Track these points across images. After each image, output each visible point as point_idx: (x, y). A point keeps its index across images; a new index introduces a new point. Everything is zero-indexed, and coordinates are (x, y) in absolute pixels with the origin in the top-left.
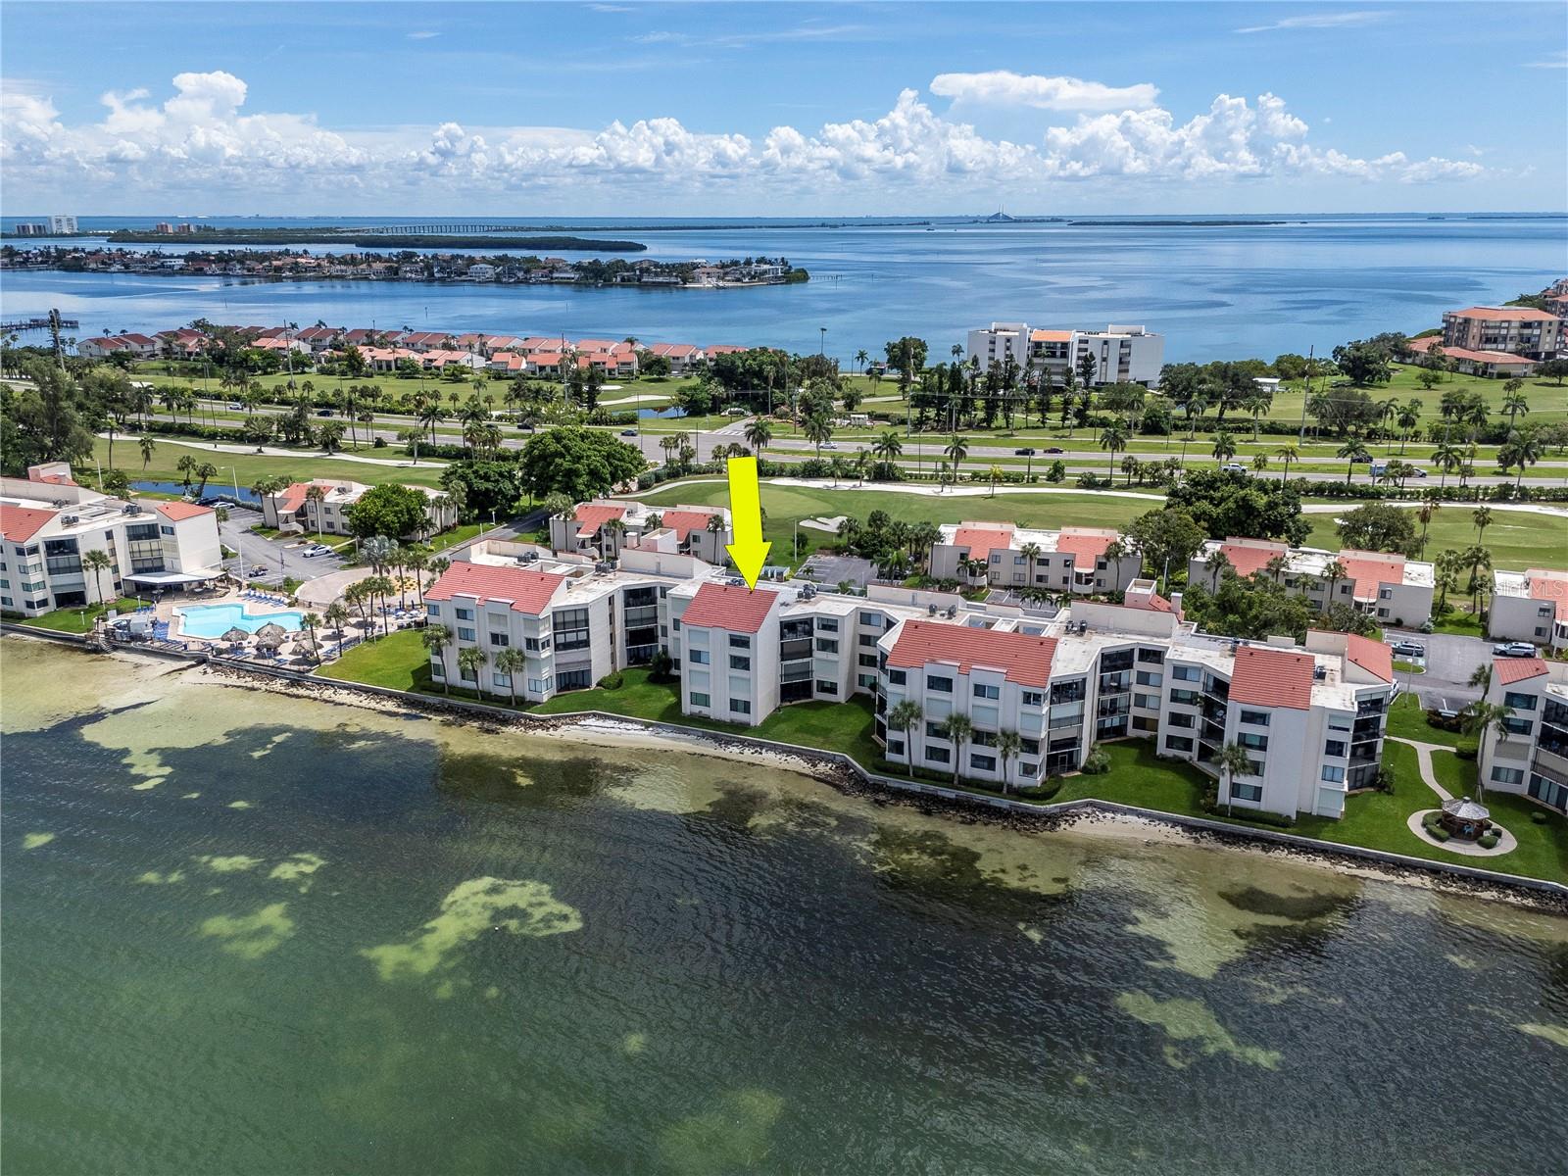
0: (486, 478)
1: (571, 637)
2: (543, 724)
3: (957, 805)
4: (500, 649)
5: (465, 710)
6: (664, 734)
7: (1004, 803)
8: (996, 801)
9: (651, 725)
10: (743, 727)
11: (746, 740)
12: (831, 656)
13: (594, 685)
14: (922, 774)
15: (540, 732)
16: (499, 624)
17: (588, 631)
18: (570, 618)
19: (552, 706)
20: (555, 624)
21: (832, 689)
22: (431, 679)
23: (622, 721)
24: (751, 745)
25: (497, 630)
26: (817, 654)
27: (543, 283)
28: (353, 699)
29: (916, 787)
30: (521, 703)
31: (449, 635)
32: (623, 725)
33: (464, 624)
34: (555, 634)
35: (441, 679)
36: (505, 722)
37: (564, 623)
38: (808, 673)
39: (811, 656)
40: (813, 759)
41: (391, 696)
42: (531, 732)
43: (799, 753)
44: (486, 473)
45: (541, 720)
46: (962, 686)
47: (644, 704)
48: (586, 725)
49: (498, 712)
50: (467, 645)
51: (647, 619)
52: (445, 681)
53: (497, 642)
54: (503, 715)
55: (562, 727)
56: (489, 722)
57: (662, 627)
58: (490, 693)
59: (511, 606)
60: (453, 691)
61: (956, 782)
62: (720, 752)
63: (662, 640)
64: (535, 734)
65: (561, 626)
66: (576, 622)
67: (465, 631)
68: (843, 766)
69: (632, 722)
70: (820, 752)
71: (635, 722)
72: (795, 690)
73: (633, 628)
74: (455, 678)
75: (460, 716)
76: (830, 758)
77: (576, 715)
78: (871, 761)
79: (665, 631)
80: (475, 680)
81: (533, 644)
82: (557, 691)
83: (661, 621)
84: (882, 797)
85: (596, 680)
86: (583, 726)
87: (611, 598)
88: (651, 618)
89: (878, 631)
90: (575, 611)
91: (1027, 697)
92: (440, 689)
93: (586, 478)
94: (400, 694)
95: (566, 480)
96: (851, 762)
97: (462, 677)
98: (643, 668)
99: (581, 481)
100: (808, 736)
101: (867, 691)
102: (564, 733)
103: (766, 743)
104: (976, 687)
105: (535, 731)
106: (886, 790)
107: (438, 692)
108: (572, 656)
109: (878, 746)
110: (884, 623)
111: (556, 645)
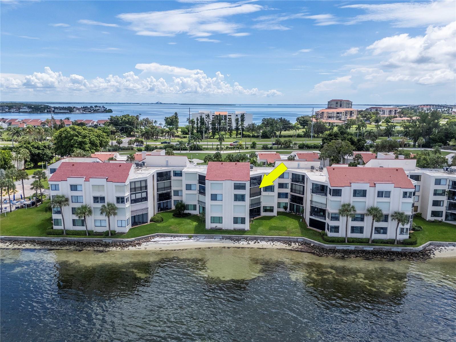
1: (139, 196)
2: (132, 244)
3: (375, 253)
4: (99, 205)
5: (79, 242)
6: (201, 240)
7: (399, 249)
8: (395, 249)
9: (192, 236)
10: (242, 231)
11: (247, 237)
12: (271, 193)
13: (149, 221)
14: (352, 241)
15: (131, 248)
16: (99, 191)
17: (147, 192)
18: (138, 185)
19: (131, 234)
20: (131, 189)
21: (271, 210)
22: (52, 228)
23: (175, 237)
24: (252, 239)
25: (98, 194)
26: (263, 193)
27: (16, 112)
29: (352, 247)
30: (113, 234)
31: (67, 200)
32: (176, 238)
33: (75, 193)
34: (131, 194)
35: (60, 227)
36: (107, 245)
37: (135, 188)
38: (259, 203)
39: (260, 195)
40: (288, 242)
41: (27, 241)
42: (126, 249)
43: (278, 240)
45: (129, 242)
46: (371, 193)
47: (182, 227)
48: (156, 241)
49: (101, 241)
50: (77, 205)
51: (167, 187)
52: (63, 228)
53: (98, 202)
54: (105, 242)
55: (143, 244)
56: (97, 247)
57: (174, 191)
58: (93, 231)
59: (107, 179)
60: (69, 233)
61: (370, 242)
62: (237, 244)
63: (174, 198)
64: (129, 249)
65: (134, 190)
66: (141, 187)
67: (76, 197)
68: (305, 243)
69: (180, 236)
70: (289, 238)
71: (183, 236)
72: (254, 212)
73: (160, 192)
74: (69, 226)
75: (77, 246)
76: (295, 240)
77: (148, 237)
78: (320, 238)
79: (177, 193)
80: (83, 225)
81: (121, 200)
82: (132, 226)
83: (174, 188)
84: (338, 255)
85: (149, 218)
86: (154, 242)
87: (153, 176)
88: (169, 187)
89: (288, 181)
90: (141, 181)
91: (405, 194)
92: (60, 233)
93: (89, 145)
94: (33, 239)
95: (80, 146)
96: (309, 241)
97: (74, 225)
98: (166, 212)
99: (87, 146)
100: (277, 231)
101: (282, 210)
102: (146, 247)
103: (258, 237)
104: (379, 192)
105: (128, 248)
106: (338, 251)
107: (59, 234)
108: (139, 206)
109: (316, 231)
110: (291, 177)
111: (132, 200)
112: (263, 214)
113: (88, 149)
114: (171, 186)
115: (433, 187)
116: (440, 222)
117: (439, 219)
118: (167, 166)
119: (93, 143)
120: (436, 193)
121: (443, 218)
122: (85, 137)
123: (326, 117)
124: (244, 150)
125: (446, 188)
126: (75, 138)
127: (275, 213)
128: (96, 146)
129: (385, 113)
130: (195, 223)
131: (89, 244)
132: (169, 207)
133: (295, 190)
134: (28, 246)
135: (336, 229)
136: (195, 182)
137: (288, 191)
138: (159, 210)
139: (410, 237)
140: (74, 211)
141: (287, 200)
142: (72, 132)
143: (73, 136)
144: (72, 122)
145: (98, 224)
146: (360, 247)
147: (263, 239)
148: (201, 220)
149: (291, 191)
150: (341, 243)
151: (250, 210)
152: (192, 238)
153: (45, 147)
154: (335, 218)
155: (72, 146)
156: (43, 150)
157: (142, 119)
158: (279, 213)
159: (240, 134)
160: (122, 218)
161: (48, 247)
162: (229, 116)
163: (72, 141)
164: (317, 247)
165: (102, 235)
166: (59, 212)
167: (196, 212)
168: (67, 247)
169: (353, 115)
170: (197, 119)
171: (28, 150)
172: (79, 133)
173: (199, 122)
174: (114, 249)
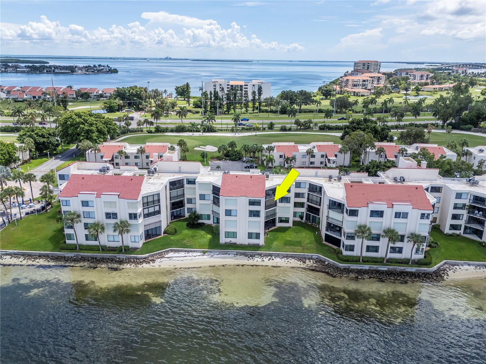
0: (43, 136)
1: (151, 210)
2: (146, 261)
3: (389, 273)
4: (112, 221)
5: (93, 258)
6: (216, 256)
7: (414, 269)
8: (409, 269)
9: (206, 252)
10: (257, 247)
11: (261, 254)
12: (287, 205)
13: (162, 234)
14: (366, 260)
15: (145, 265)
16: (110, 207)
17: (160, 205)
18: (151, 199)
19: (146, 248)
20: (143, 204)
21: (287, 221)
22: (65, 242)
23: (189, 252)
24: (267, 255)
25: (110, 211)
26: (279, 204)
27: (13, 72)
28: (14, 261)
29: (366, 267)
30: (127, 250)
31: (79, 216)
32: (190, 254)
33: (86, 209)
34: (144, 209)
35: (73, 242)
36: (121, 262)
37: (148, 203)
38: (275, 214)
39: (276, 206)
40: (302, 259)
41: (40, 256)
42: (140, 266)
43: (293, 257)
44: (42, 134)
45: (143, 258)
46: (389, 213)
47: (196, 241)
48: (170, 257)
49: (115, 257)
50: (90, 221)
51: (180, 195)
52: (76, 243)
53: (110, 218)
54: (119, 258)
55: (157, 260)
56: (111, 264)
57: (187, 199)
58: (106, 246)
59: (119, 196)
60: (82, 248)
61: (385, 262)
62: (251, 262)
63: (187, 206)
64: (143, 267)
65: (146, 204)
66: (154, 201)
67: (88, 213)
68: (318, 261)
69: (194, 251)
70: (304, 255)
71: (197, 251)
72: (270, 223)
73: (174, 201)
74: (82, 240)
75: (91, 262)
76: (310, 257)
77: (162, 253)
78: (335, 256)
79: (190, 201)
80: (96, 240)
81: (133, 216)
82: (145, 240)
83: (187, 196)
84: (352, 275)
85: (163, 230)
86: (168, 258)
87: (166, 186)
88: (182, 195)
89: (305, 190)
90: (153, 195)
91: (423, 216)
92: (72, 248)
93: (96, 133)
94: (46, 254)
95: (87, 135)
96: (324, 258)
97: (87, 239)
98: (180, 221)
99: (94, 135)
100: (293, 247)
101: (298, 219)
102: (160, 264)
103: (273, 253)
104: (396, 213)
105: (142, 265)
106: (352, 271)
107: (72, 250)
108: (152, 220)
109: (331, 247)
110: (308, 186)
111: (144, 215)
112: (278, 225)
113: (95, 138)
114: (184, 194)
115: (453, 201)
116: (458, 235)
117: (457, 232)
118: (180, 172)
119: (100, 131)
120: (455, 207)
121: (462, 231)
122: (91, 125)
123: (351, 85)
124: (261, 132)
125: (467, 202)
126: (81, 126)
127: (290, 224)
128: (104, 134)
129: (416, 79)
130: (209, 236)
131: (103, 260)
132: (182, 214)
133: (312, 200)
134: (42, 262)
135: (351, 248)
136: (209, 192)
137: (304, 200)
138: (173, 218)
139: (425, 257)
140: (86, 226)
141: (303, 210)
142: (78, 120)
143: (79, 123)
144: (76, 91)
145: (111, 239)
146: (375, 267)
147: (278, 256)
148: (214, 231)
149: (308, 201)
150: (356, 263)
151: (265, 222)
152: (206, 254)
153: (50, 134)
154: (351, 237)
155: (78, 135)
156: (48, 137)
157: (151, 90)
158: (295, 223)
159: (257, 109)
160: (135, 234)
161: (62, 263)
162: (245, 85)
163: (78, 129)
164: (332, 266)
165: (115, 251)
166: (72, 227)
167: (210, 222)
168: (81, 264)
169: (380, 81)
170: (211, 93)
171: (33, 138)
172: (86, 121)
173: (212, 96)
174: (128, 266)
